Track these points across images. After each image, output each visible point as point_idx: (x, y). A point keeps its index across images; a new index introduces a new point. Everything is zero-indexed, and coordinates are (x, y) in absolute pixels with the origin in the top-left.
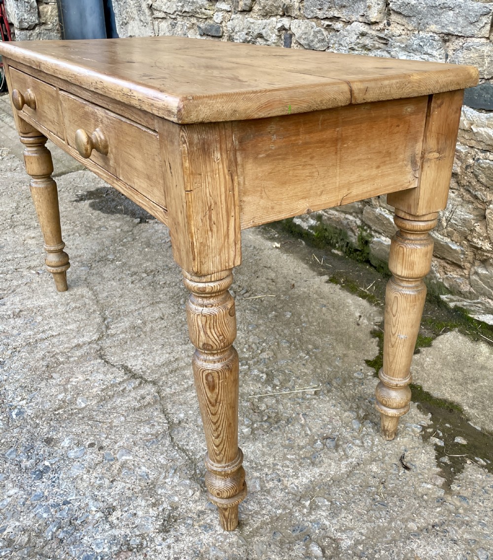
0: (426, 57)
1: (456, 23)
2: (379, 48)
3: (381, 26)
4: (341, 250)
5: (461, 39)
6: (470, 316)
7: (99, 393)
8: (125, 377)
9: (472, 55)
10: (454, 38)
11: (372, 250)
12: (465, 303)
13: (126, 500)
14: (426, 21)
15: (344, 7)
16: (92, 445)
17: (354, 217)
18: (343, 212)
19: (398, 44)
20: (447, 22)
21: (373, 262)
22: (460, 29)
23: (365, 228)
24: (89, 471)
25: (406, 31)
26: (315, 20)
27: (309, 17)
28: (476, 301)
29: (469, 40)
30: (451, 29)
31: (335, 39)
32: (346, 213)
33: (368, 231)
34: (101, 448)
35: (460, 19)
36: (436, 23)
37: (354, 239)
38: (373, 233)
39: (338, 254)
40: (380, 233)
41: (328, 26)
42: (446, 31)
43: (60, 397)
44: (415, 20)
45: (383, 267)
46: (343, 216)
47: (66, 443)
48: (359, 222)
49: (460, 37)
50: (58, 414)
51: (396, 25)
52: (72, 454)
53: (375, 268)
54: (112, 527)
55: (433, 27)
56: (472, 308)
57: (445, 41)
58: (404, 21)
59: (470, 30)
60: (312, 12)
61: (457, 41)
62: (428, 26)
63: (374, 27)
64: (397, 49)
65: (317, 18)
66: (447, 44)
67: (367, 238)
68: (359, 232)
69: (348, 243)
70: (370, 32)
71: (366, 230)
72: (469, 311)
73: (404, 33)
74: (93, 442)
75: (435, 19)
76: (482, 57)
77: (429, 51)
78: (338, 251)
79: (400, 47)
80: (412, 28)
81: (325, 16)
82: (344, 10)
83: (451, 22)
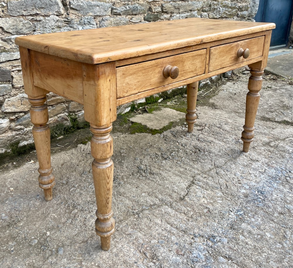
0: (91, 26)
1: (100, 12)
2: (65, 26)
3: (64, 16)
4: (62, 135)
5: (101, 17)
6: (122, 114)
7: (210, 191)
8: (195, 186)
9: (108, 22)
10: (98, 16)
11: (80, 121)
12: (119, 111)
13: (254, 169)
14: (87, 12)
15: (43, 8)
16: (240, 183)
17: (64, 113)
18: (55, 115)
19: (76, 22)
20: (97, 11)
21: (81, 126)
22: (102, 13)
23: (71, 114)
24: (251, 180)
25: (77, 17)
26: (21, 17)
27: (16, 15)
28: (121, 108)
29: (104, 17)
30: (98, 14)
31: (40, 25)
32: (57, 115)
33: (74, 114)
34: (239, 181)
35: (102, 10)
36: (92, 12)
37: (68, 123)
38: (76, 113)
39: (62, 138)
40: (80, 111)
41: (33, 19)
42: (96, 15)
43: (220, 202)
44: (82, 11)
45: (86, 125)
46: (56, 117)
47: (243, 191)
48: (67, 114)
49: (101, 16)
50: (231, 199)
51: (72, 14)
52: (248, 187)
53: (82, 128)
54: (266, 170)
55: (91, 14)
56: (122, 111)
57: (94, 18)
58: (76, 12)
59: (105, 13)
60: (19, 12)
61: (99, 18)
62: (88, 14)
63: (61, 17)
64: (76, 25)
65: (23, 15)
66: (95, 19)
67: (75, 118)
68: (69, 118)
69: (65, 128)
70: (60, 19)
71: (72, 115)
72: (121, 113)
73: (76, 17)
74: (238, 184)
75: (91, 11)
76: (111, 22)
77: (93, 23)
78: (60, 136)
79: (77, 24)
80: (81, 15)
81: (29, 14)
82: (42, 10)
83: (98, 11)
